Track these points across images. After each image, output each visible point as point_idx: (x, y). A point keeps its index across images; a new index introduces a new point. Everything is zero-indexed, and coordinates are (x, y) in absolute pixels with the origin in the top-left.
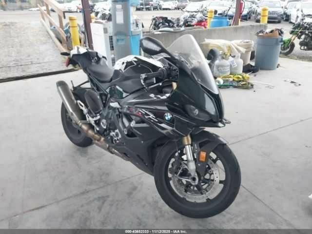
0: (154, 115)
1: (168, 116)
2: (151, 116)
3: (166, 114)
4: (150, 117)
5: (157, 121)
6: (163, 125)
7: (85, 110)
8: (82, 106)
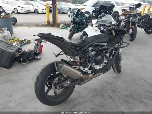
7: (81, 68)
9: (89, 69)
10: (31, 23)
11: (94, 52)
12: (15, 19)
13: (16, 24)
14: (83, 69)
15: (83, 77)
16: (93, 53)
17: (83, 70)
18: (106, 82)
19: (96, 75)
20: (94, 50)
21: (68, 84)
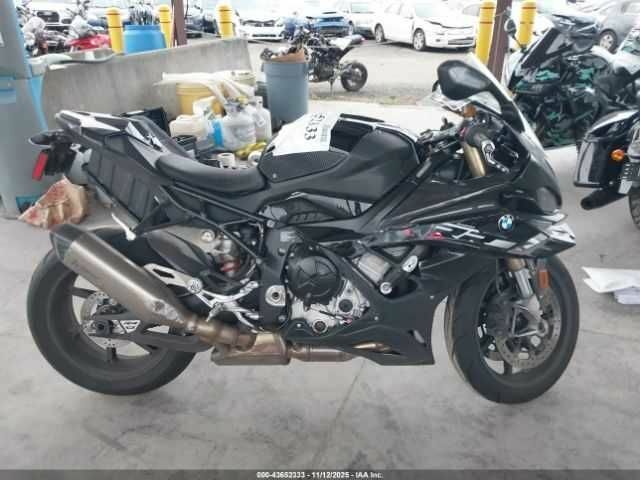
0: (477, 228)
1: (506, 222)
2: (470, 231)
3: (503, 218)
4: (467, 234)
5: (482, 238)
6: (497, 243)
7: (193, 284)
8: (170, 276)
9: (241, 303)
10: (418, 89)
11: (293, 232)
12: (363, 69)
13: (361, 90)
14: (205, 295)
15: (185, 325)
16: (286, 236)
17: (204, 299)
18: (384, 412)
19: (304, 350)
20: (296, 226)
21: (129, 331)
